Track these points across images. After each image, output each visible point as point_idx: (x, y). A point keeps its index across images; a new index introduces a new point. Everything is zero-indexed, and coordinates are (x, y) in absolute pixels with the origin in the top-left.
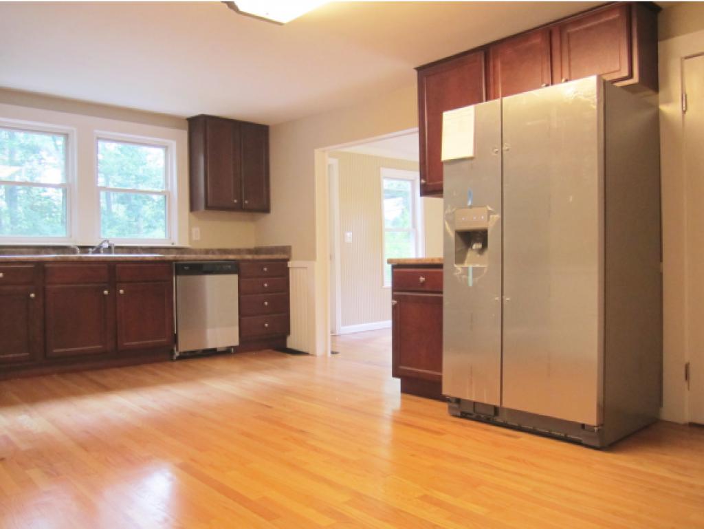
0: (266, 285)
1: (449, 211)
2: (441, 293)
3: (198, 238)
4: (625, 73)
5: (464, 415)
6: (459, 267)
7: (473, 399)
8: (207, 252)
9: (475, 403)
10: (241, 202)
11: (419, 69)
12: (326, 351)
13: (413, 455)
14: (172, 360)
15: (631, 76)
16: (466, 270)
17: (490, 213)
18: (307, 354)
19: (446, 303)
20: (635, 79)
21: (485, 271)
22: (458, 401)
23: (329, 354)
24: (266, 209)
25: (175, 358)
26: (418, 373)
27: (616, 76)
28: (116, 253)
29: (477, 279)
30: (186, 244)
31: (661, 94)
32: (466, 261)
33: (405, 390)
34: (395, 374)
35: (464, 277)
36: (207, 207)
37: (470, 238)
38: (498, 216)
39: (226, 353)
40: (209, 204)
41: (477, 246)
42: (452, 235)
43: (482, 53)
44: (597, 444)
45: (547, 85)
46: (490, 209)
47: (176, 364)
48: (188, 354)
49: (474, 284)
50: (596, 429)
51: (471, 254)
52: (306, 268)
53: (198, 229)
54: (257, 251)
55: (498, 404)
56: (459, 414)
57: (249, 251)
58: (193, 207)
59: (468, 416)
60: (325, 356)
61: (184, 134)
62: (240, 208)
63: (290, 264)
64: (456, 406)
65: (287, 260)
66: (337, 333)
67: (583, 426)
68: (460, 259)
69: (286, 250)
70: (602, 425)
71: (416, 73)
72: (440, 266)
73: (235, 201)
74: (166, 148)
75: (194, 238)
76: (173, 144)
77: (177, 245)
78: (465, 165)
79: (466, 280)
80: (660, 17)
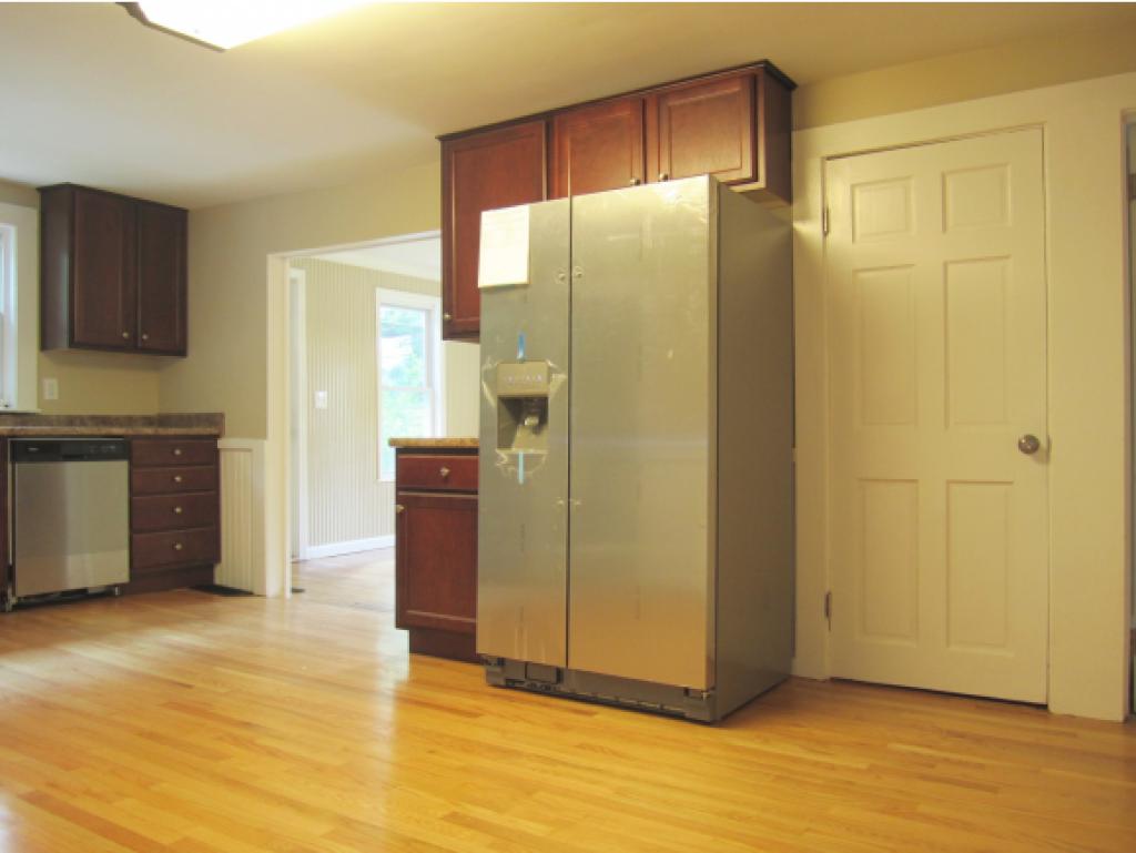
0: (178, 479)
1: (488, 366)
2: (476, 493)
3: (56, 397)
4: (747, 173)
5: (511, 685)
6: (503, 454)
7: (525, 658)
8: (71, 420)
9: (527, 664)
10: (135, 337)
11: (444, 139)
12: (283, 589)
13: (431, 752)
14: (4, 611)
15: (755, 178)
16: (514, 458)
17: (551, 371)
18: (249, 594)
19: (482, 510)
20: (761, 184)
21: (544, 459)
22: (501, 662)
23: (288, 594)
24: (180, 351)
25: (8, 606)
26: (439, 620)
27: (734, 176)
29: (531, 473)
30: (31, 407)
31: (796, 207)
32: (516, 442)
33: (416, 648)
34: (400, 624)
35: (511, 469)
36: (73, 344)
37: (520, 409)
38: (563, 377)
39: (105, 596)
40: (76, 339)
41: (530, 421)
42: (493, 402)
43: (543, 123)
44: (707, 718)
45: (638, 183)
46: (550, 364)
47: (12, 618)
48: (33, 600)
49: (527, 480)
50: (705, 695)
51: (520, 434)
52: (250, 450)
53: (55, 382)
54: (163, 420)
55: (562, 665)
56: (503, 683)
57: (149, 421)
58: (45, 343)
59: (517, 685)
60: (281, 597)
61: (32, 216)
62: (133, 347)
63: (221, 444)
64: (498, 669)
65: (216, 437)
66: (301, 557)
67: (687, 691)
68: (505, 441)
69: (215, 420)
70: (713, 688)
71: (438, 144)
72: (474, 451)
73: (125, 335)
75: (47, 397)
76: (11, 232)
77: (15, 408)
78: (514, 295)
79: (515, 474)
80: (795, 95)
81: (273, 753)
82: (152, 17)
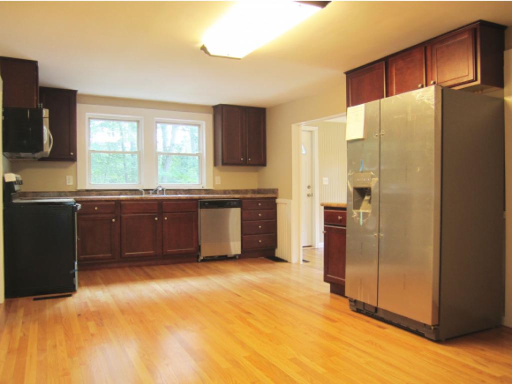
0: (260, 215)
1: (349, 174)
2: (345, 226)
3: (220, 183)
4: (471, 77)
5: (358, 311)
6: (355, 212)
7: (362, 300)
8: (225, 192)
9: (364, 303)
10: (246, 159)
11: (347, 73)
12: (299, 260)
14: (198, 261)
15: (476, 80)
16: (359, 213)
17: (372, 177)
18: (286, 261)
19: (348, 235)
20: (479, 82)
21: (369, 215)
22: (355, 301)
23: (301, 262)
24: (264, 164)
25: (199, 260)
26: (338, 280)
27: (465, 79)
28: (167, 194)
29: (365, 221)
30: (211, 187)
31: (506, 89)
32: (362, 207)
33: (332, 291)
34: (326, 280)
35: (357, 218)
36: (223, 164)
37: (362, 192)
38: (377, 179)
39: (234, 258)
40: (224, 162)
41: (367, 198)
42: (351, 190)
43: (384, 62)
44: (434, 338)
45: (422, 87)
46: (372, 174)
47: (200, 264)
48: (208, 258)
49: (364, 224)
50: (432, 328)
51: (365, 204)
52: (286, 204)
53: (219, 178)
54: (259, 191)
55: (376, 306)
56: (355, 310)
57: (254, 191)
58: (215, 164)
59: (362, 312)
60: (298, 264)
61: (210, 117)
62: (245, 164)
63: (278, 201)
64: (353, 304)
65: (276, 198)
66: (316, 247)
67: (425, 325)
68: (357, 206)
69: (275, 191)
70: (437, 325)
71: (345, 76)
72: (344, 209)
73: (242, 159)
74: (199, 126)
75: (217, 183)
76: (204, 124)
77: (205, 188)
78: (359, 144)
79: (359, 221)
80: (506, 32)
81: (250, 325)
82: (212, 53)
